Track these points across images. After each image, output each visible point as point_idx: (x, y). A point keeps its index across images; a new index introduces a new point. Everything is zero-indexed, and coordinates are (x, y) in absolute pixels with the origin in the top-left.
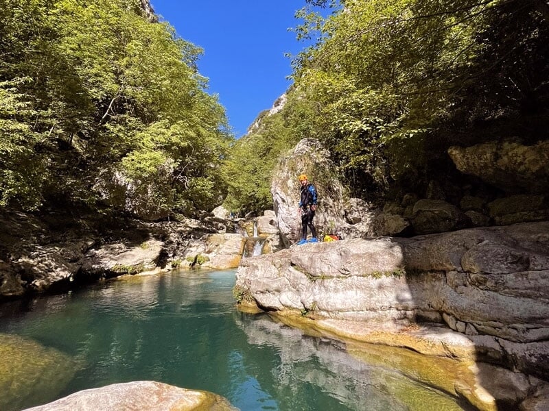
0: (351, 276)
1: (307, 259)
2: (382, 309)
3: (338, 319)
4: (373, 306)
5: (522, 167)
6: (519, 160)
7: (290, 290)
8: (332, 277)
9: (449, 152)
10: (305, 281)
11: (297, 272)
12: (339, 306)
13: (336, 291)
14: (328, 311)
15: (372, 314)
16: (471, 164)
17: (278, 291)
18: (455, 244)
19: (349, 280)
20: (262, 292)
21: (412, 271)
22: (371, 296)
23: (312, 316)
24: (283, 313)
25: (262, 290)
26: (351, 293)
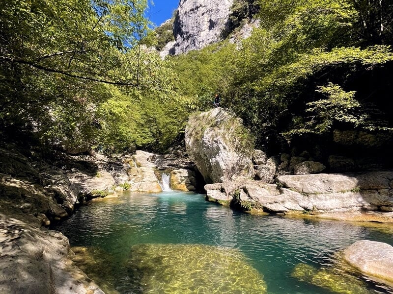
0: (332, 192)
1: (299, 185)
2: (350, 207)
3: (331, 213)
4: (345, 206)
5: (367, 144)
6: (367, 140)
7: (289, 201)
8: (322, 193)
9: (334, 132)
10: (300, 196)
11: (293, 192)
12: (331, 207)
13: (326, 200)
14: (324, 210)
15: (345, 210)
16: (343, 139)
17: (283, 202)
18: (384, 177)
19: (332, 194)
20: (270, 203)
21: (363, 190)
22: (343, 201)
23: (312, 213)
24: (290, 213)
25: (270, 202)
26: (333, 201)
